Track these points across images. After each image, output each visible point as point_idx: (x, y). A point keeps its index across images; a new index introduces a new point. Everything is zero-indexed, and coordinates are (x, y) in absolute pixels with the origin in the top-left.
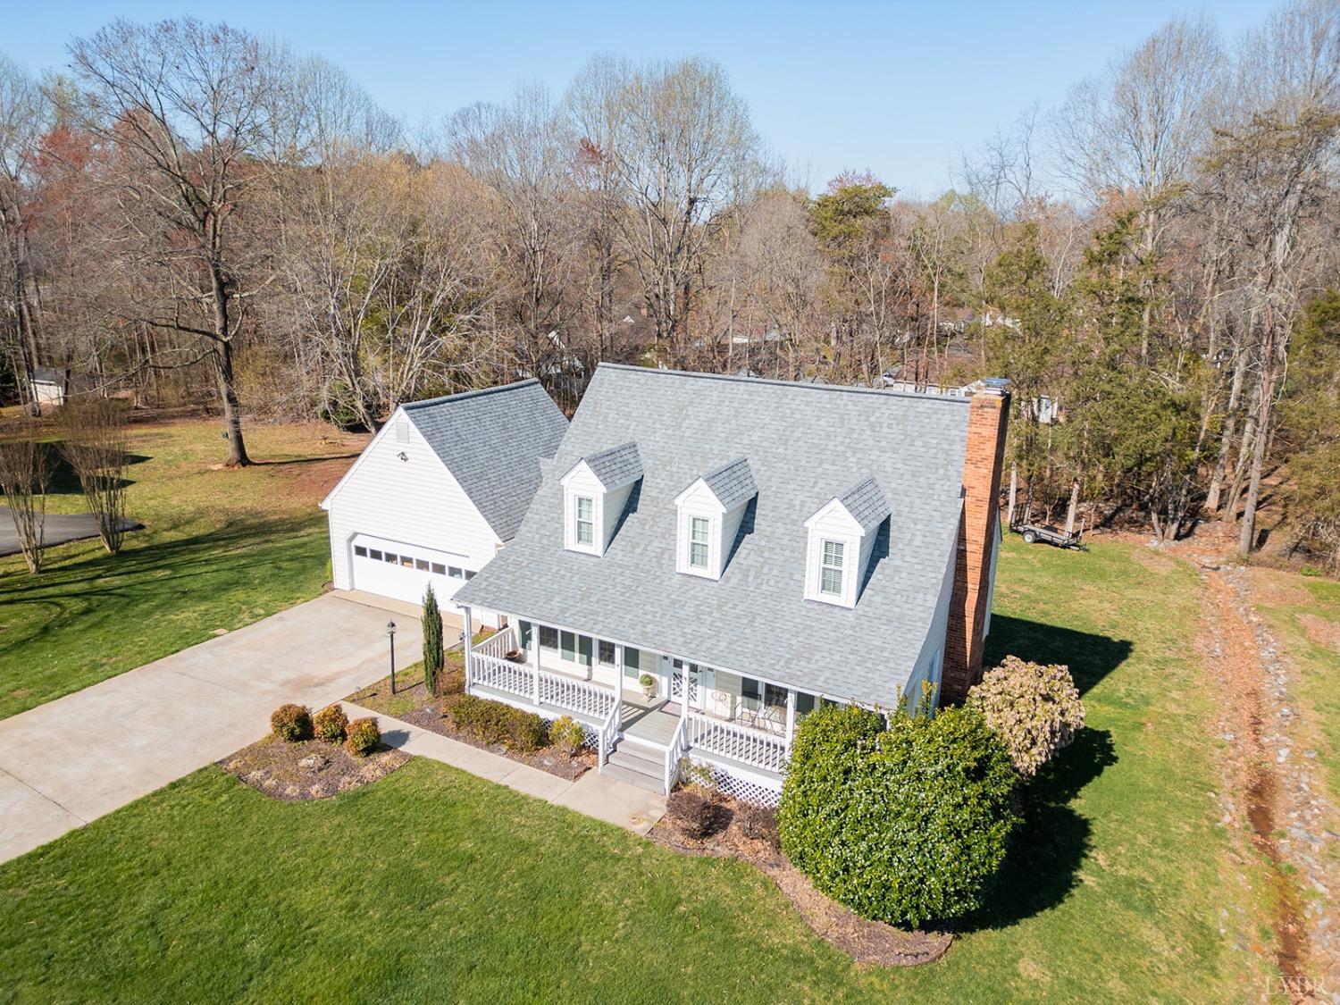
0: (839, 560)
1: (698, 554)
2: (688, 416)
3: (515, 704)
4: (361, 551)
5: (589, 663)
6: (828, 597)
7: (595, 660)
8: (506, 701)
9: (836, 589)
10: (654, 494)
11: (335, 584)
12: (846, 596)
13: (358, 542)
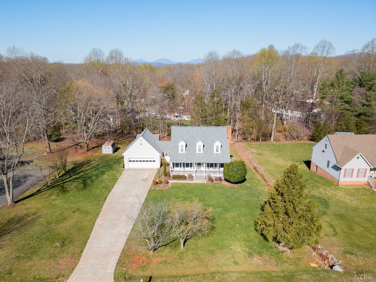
0: (218, 148)
1: (200, 150)
2: (189, 133)
3: (180, 174)
4: (130, 161)
5: (184, 168)
6: (217, 153)
7: (185, 167)
8: (179, 174)
9: (218, 151)
10: (189, 144)
11: (125, 168)
12: (219, 152)
13: (130, 160)
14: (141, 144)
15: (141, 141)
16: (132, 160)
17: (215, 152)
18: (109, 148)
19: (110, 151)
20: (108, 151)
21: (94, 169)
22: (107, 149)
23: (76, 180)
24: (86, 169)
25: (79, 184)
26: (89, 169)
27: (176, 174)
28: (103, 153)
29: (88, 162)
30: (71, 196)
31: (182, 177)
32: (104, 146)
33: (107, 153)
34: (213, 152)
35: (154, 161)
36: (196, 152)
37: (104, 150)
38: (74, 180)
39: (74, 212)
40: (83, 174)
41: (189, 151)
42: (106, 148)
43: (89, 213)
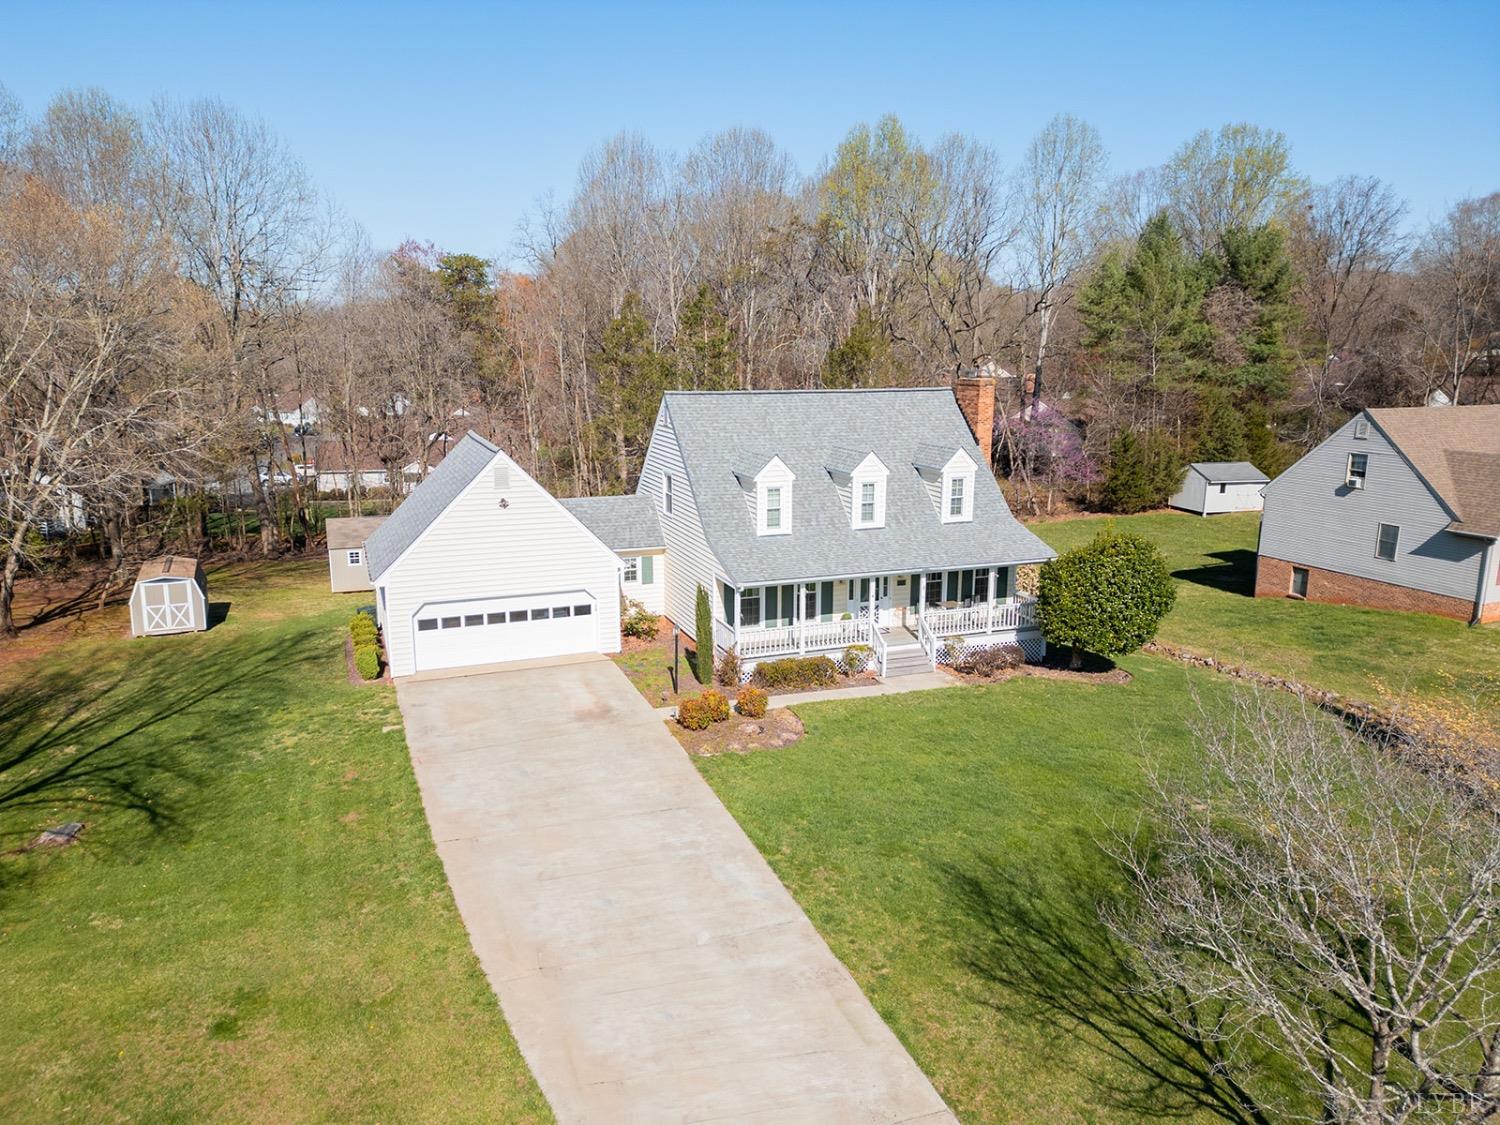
0: (960, 491)
1: (867, 509)
4: (427, 625)
6: (957, 518)
8: (790, 658)
9: (960, 512)
11: (394, 670)
12: (967, 514)
13: (427, 614)
14: (504, 504)
15: (502, 480)
16: (439, 613)
17: (946, 516)
18: (178, 597)
19: (187, 615)
20: (174, 617)
21: (146, 714)
22: (167, 606)
23: (42, 795)
24: (74, 720)
25: (88, 811)
26: (110, 719)
27: (774, 659)
28: (134, 632)
29: (65, 686)
30: (86, 904)
31: (814, 673)
32: (141, 587)
33: (170, 627)
34: (935, 518)
35: (583, 610)
36: (848, 525)
37: (146, 609)
38: (29, 798)
39: (222, 1028)
40: (71, 750)
41: (809, 521)
42: (155, 599)
43: (384, 1002)
